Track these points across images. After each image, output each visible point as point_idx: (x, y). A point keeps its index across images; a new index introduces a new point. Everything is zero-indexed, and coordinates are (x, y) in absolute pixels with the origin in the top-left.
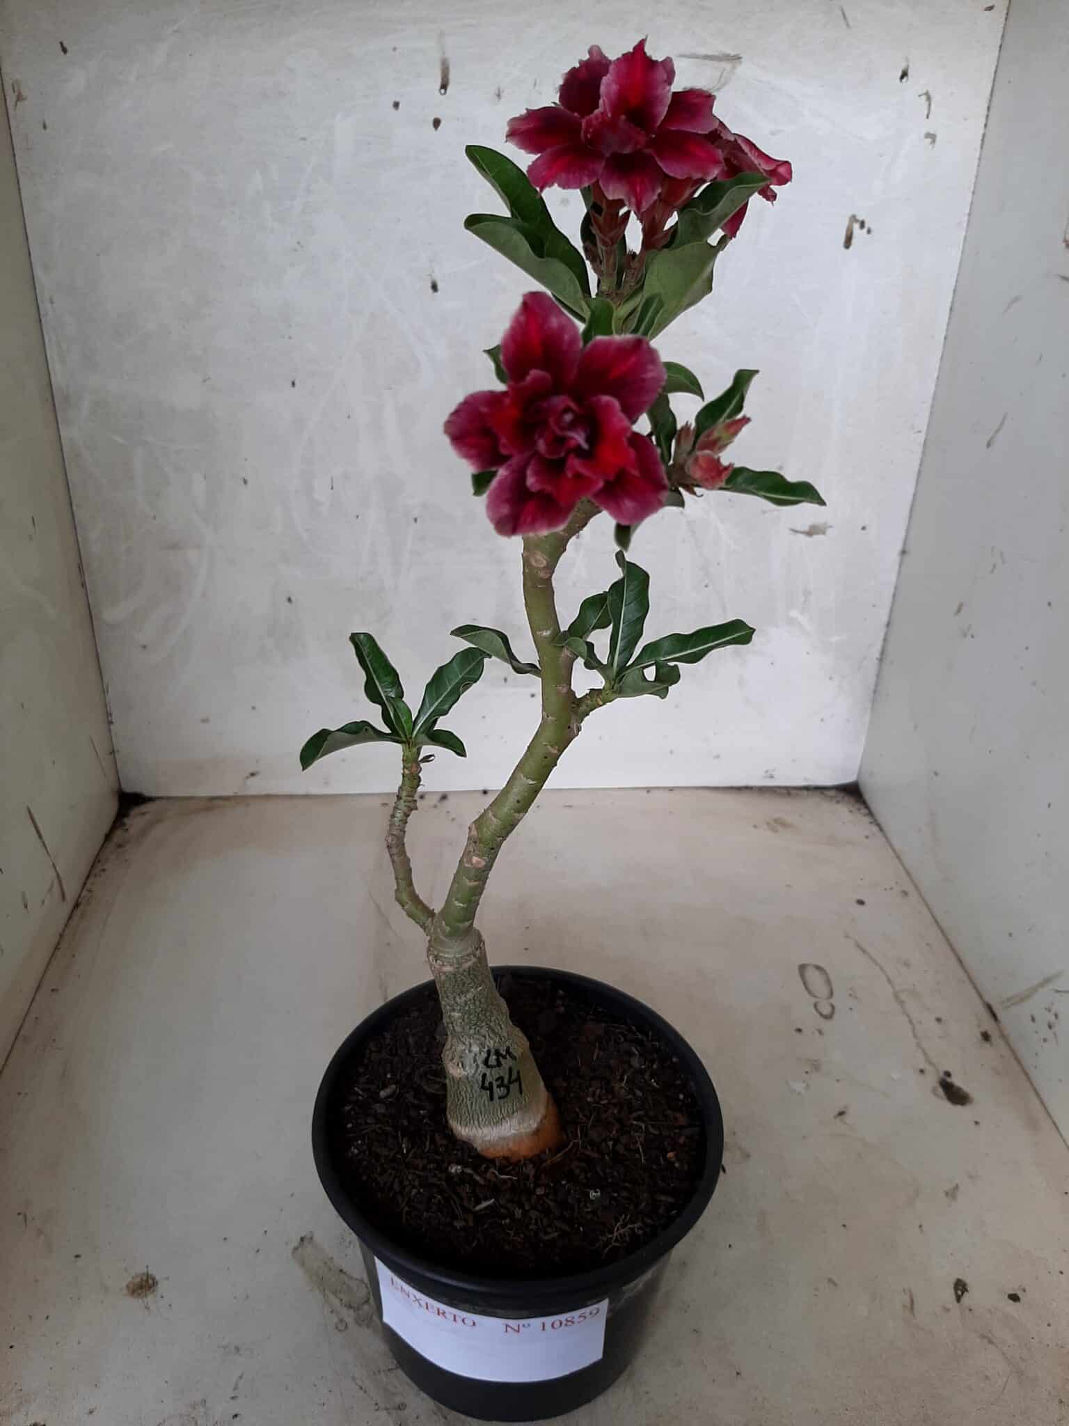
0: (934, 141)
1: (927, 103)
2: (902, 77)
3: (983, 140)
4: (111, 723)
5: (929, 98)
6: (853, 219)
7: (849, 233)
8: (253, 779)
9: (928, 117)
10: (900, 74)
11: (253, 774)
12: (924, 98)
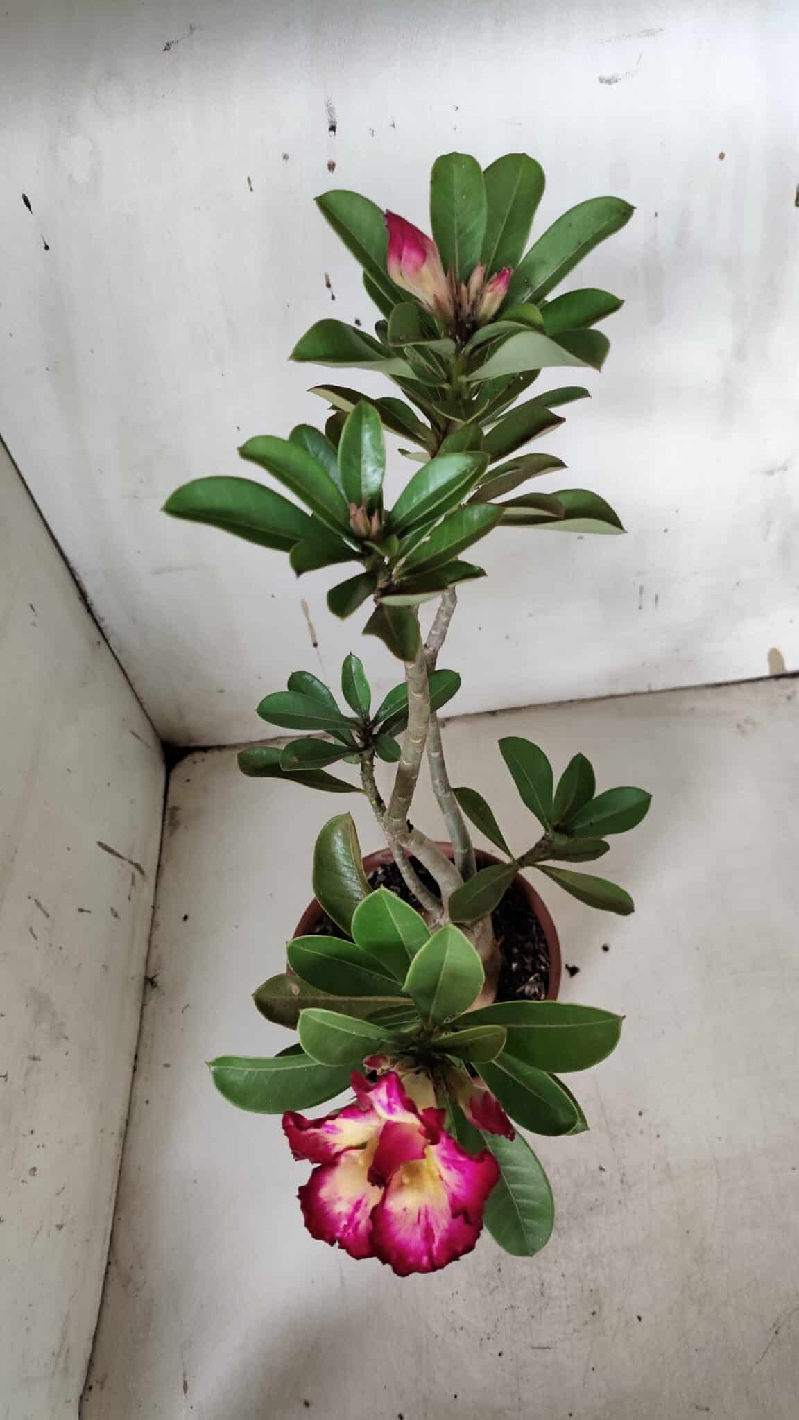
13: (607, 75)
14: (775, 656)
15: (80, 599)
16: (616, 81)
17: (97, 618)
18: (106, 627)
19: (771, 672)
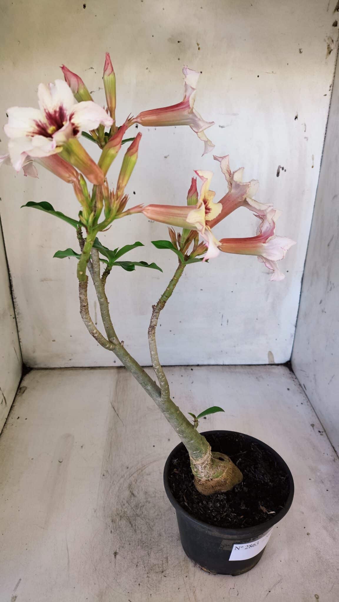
0: (307, 140)
1: (305, 127)
2: (295, 119)
3: (325, 139)
4: (19, 342)
5: (305, 125)
6: (280, 167)
7: (278, 171)
8: (70, 361)
9: (305, 131)
10: (295, 118)
11: (70, 360)
12: (304, 125)
13: (221, 125)
14: (270, 354)
15: (9, 287)
16: (224, 127)
17: (13, 297)
18: (16, 302)
19: (269, 362)
